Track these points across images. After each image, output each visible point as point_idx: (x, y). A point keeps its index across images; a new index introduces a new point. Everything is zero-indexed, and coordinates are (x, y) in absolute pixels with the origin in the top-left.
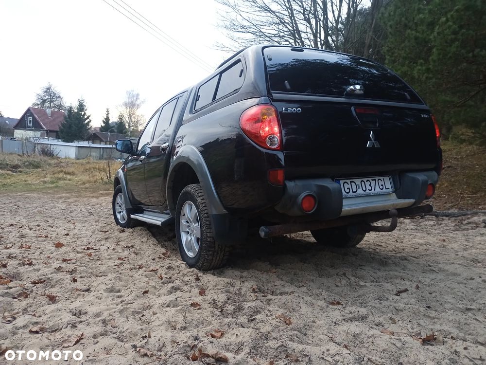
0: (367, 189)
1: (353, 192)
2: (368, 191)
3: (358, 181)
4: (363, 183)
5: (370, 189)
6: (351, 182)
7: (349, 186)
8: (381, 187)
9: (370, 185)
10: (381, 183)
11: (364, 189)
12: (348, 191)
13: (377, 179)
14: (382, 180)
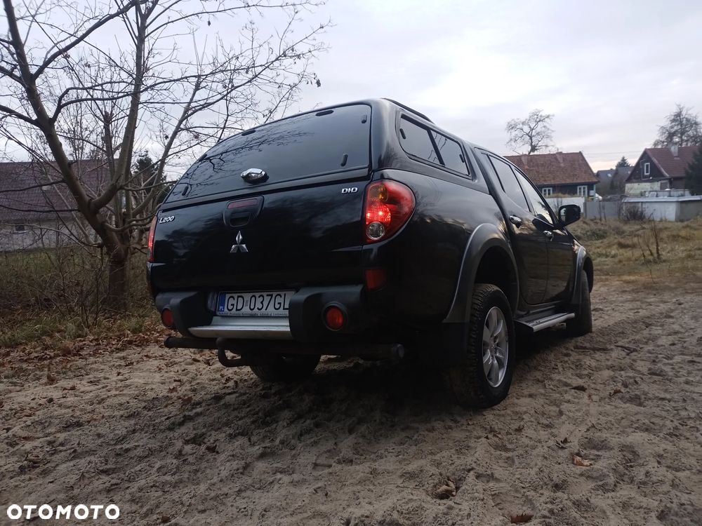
0: (256, 308)
1: (237, 310)
2: (256, 310)
3: (247, 296)
4: (253, 298)
5: (260, 308)
6: (238, 297)
7: (235, 302)
8: (277, 306)
9: (262, 303)
10: (279, 300)
11: (252, 307)
12: (230, 307)
13: (274, 294)
14: (283, 296)
